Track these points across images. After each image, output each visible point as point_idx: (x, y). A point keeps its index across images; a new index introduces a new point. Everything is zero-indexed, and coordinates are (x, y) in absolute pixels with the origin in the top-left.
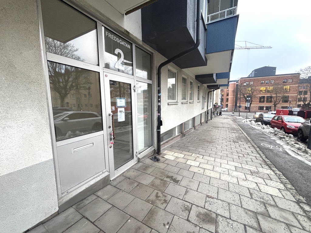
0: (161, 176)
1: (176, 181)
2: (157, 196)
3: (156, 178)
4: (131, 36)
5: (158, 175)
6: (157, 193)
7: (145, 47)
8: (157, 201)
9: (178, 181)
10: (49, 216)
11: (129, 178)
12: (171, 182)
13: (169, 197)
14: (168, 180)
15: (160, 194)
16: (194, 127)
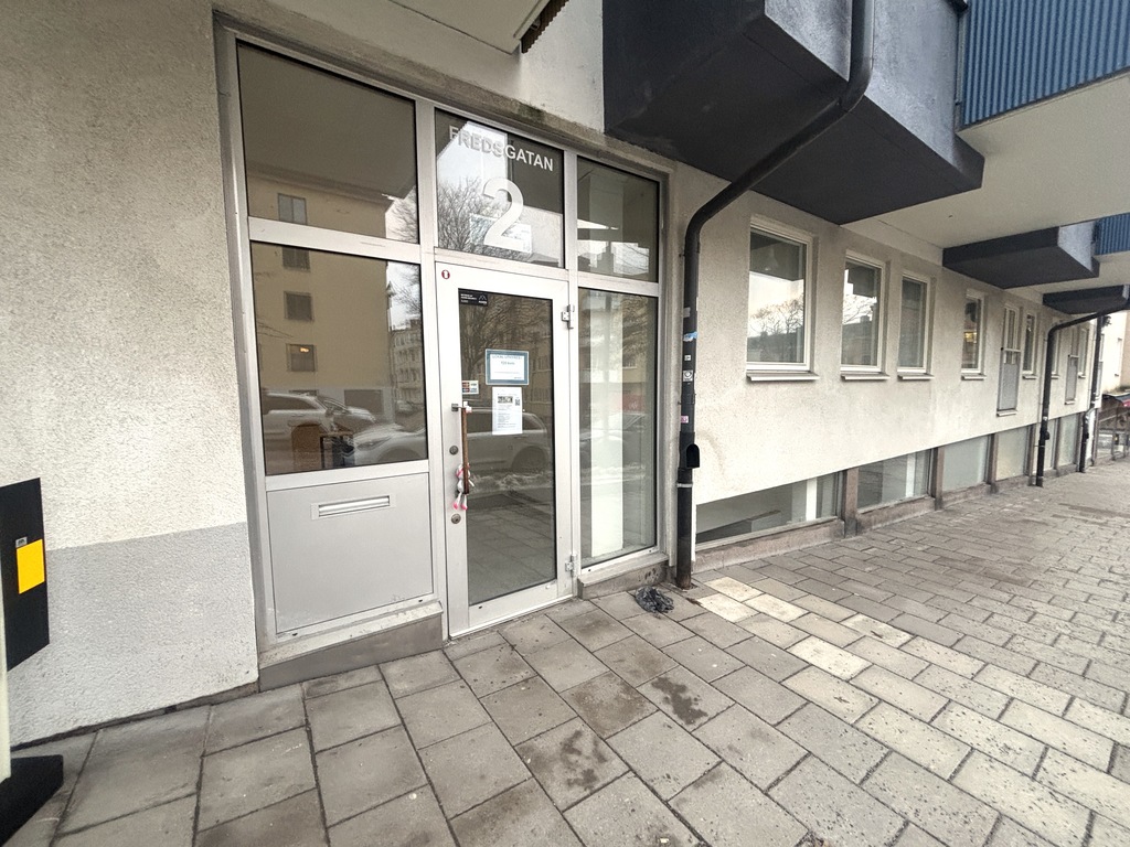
0: (634, 673)
1: (687, 711)
2: (569, 747)
3: (611, 674)
4: (553, 125)
5: (626, 664)
6: (578, 734)
7: (621, 154)
8: (557, 768)
9: (701, 714)
10: (229, 688)
11: (513, 647)
12: (663, 707)
13: (617, 766)
14: (657, 696)
15: (586, 744)
16: (933, 496)
